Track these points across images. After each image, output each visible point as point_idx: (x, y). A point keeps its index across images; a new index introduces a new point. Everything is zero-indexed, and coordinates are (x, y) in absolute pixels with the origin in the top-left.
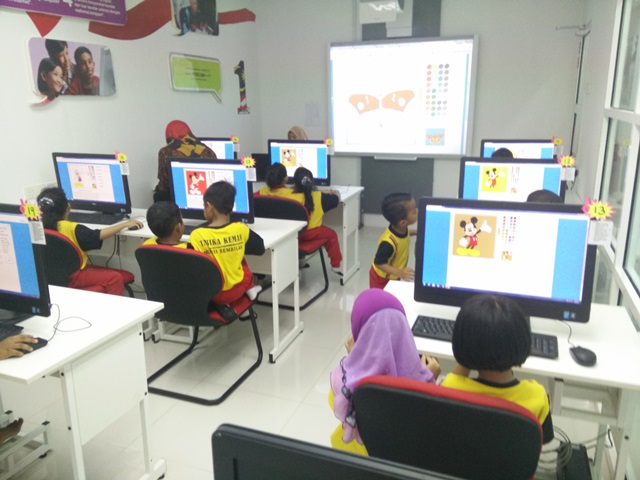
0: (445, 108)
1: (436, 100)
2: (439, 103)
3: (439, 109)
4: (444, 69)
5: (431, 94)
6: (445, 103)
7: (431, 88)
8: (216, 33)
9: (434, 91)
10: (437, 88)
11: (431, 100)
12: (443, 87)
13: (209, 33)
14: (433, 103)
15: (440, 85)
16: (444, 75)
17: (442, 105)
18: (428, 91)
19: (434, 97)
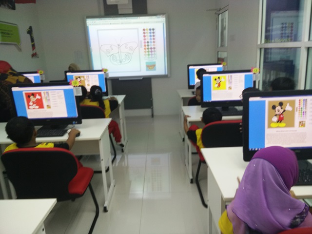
0: (154, 51)
1: (150, 47)
2: (151, 48)
3: (151, 52)
4: (152, 31)
5: (147, 44)
6: (154, 48)
7: (146, 41)
8: (14, 8)
9: (148, 42)
10: (149, 41)
11: (147, 47)
12: (152, 41)
13: (10, 8)
14: (148, 49)
15: (151, 39)
16: (152, 34)
17: (153, 50)
18: (145, 42)
19: (148, 45)
